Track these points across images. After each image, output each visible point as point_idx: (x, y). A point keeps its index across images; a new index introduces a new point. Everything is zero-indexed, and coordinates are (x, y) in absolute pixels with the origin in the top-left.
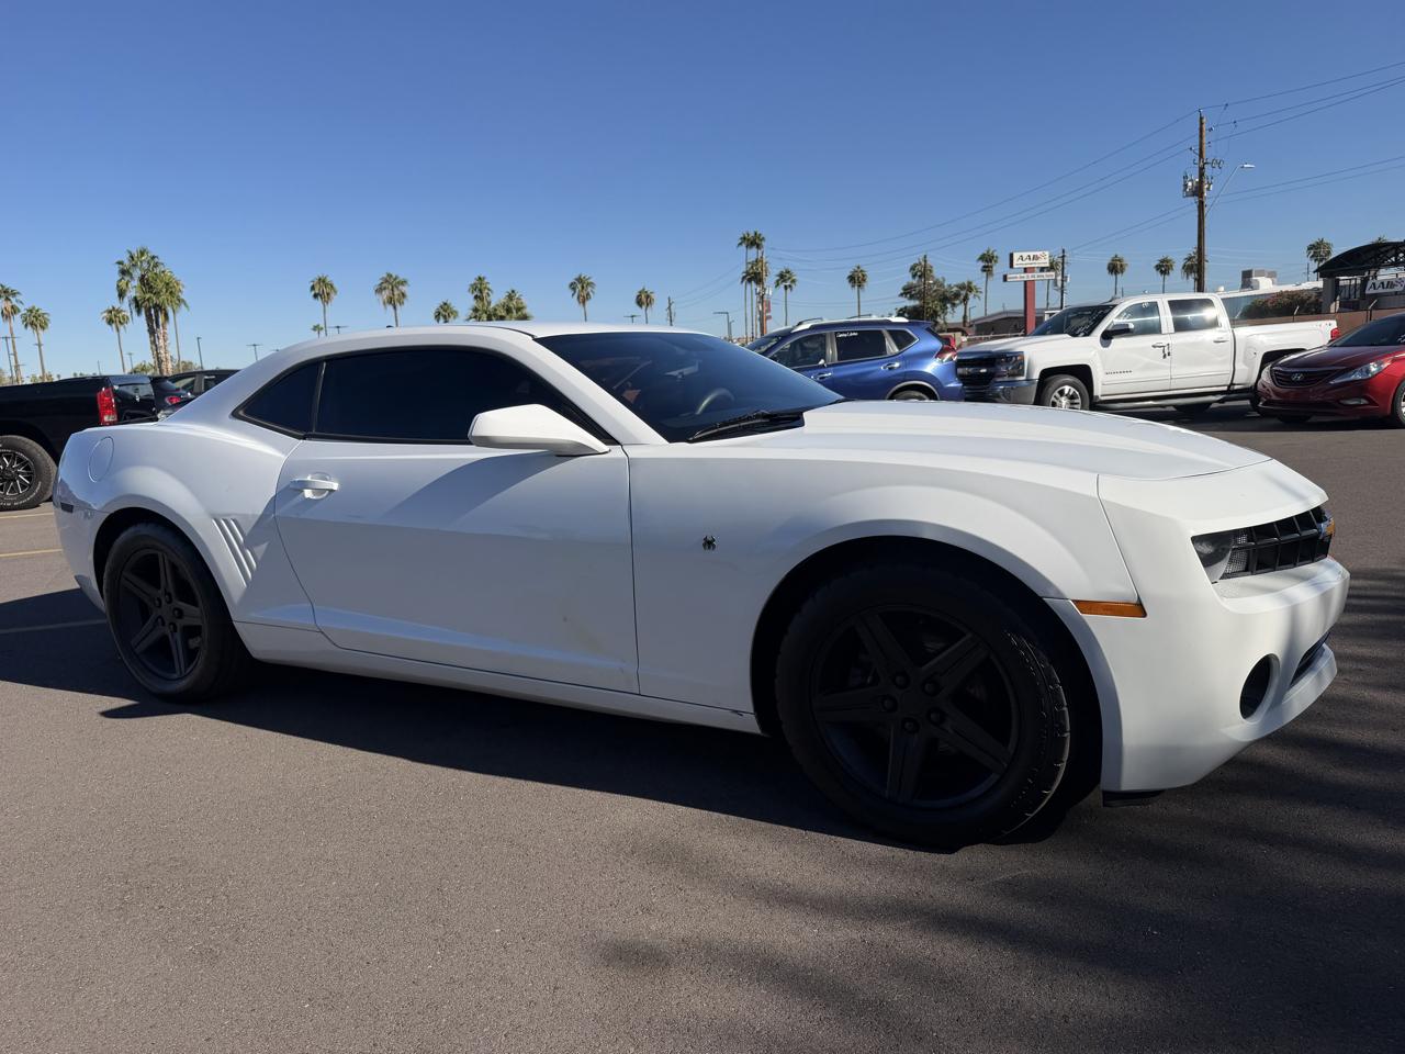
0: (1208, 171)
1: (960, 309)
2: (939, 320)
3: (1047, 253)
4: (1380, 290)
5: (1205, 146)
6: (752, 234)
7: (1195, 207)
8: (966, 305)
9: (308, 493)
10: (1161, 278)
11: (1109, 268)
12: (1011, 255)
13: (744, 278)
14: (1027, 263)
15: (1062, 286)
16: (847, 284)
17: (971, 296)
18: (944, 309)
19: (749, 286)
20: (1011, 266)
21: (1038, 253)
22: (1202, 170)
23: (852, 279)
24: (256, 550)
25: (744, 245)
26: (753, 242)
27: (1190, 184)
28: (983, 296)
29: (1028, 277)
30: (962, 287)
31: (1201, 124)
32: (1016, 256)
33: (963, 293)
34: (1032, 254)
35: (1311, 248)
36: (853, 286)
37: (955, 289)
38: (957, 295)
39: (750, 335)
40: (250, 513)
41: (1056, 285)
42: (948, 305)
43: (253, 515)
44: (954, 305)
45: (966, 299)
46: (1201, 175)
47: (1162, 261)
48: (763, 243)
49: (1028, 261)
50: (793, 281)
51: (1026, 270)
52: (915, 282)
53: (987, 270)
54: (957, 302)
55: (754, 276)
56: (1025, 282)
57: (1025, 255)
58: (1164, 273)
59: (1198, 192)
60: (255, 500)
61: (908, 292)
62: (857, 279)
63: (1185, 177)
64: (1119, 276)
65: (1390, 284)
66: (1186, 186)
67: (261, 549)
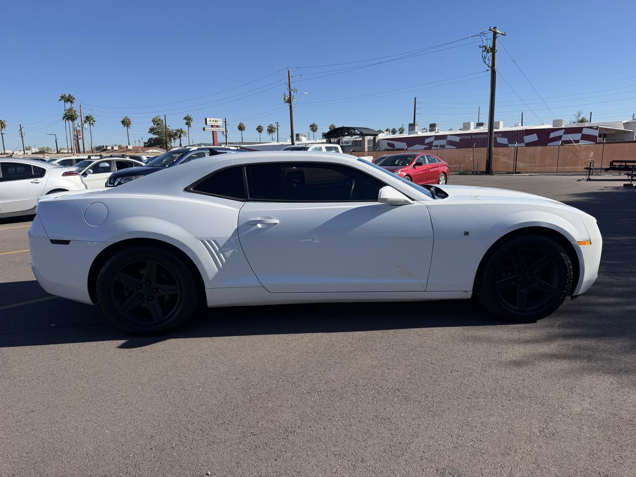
0: (292, 93)
1: (178, 141)
2: (168, 145)
3: (221, 120)
4: (344, 145)
5: (291, 83)
6: (67, 95)
7: (289, 107)
8: (180, 139)
9: (259, 226)
10: (259, 133)
11: (238, 128)
12: (206, 119)
13: (64, 117)
14: (213, 123)
15: (226, 135)
16: (122, 126)
17: (182, 135)
18: (170, 140)
19: (67, 122)
20: (206, 124)
21: (217, 119)
22: (290, 92)
23: (123, 122)
24: (226, 253)
25: (63, 101)
26: (69, 99)
27: (286, 98)
28: (187, 136)
29: (214, 129)
30: (178, 131)
31: (289, 74)
32: (208, 120)
33: (179, 133)
34: (215, 119)
35: (311, 126)
36: (124, 126)
37: (175, 131)
38: (176, 134)
39: (70, 147)
40: (224, 236)
41: (223, 134)
42: (172, 139)
43: (226, 237)
44: (175, 139)
45: (180, 136)
46: (290, 95)
47: (259, 127)
48: (74, 100)
49: (213, 122)
50: (94, 121)
51: (212, 126)
52: (155, 126)
53: (188, 124)
54: (176, 137)
55: (70, 117)
56: (213, 131)
57: (212, 119)
58: (260, 132)
59: (289, 101)
60: (228, 229)
61: (152, 130)
62: (126, 123)
63: (284, 95)
64: (243, 131)
65: (347, 142)
66: (285, 98)
67: (229, 253)
